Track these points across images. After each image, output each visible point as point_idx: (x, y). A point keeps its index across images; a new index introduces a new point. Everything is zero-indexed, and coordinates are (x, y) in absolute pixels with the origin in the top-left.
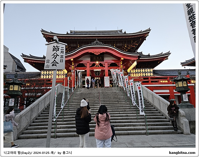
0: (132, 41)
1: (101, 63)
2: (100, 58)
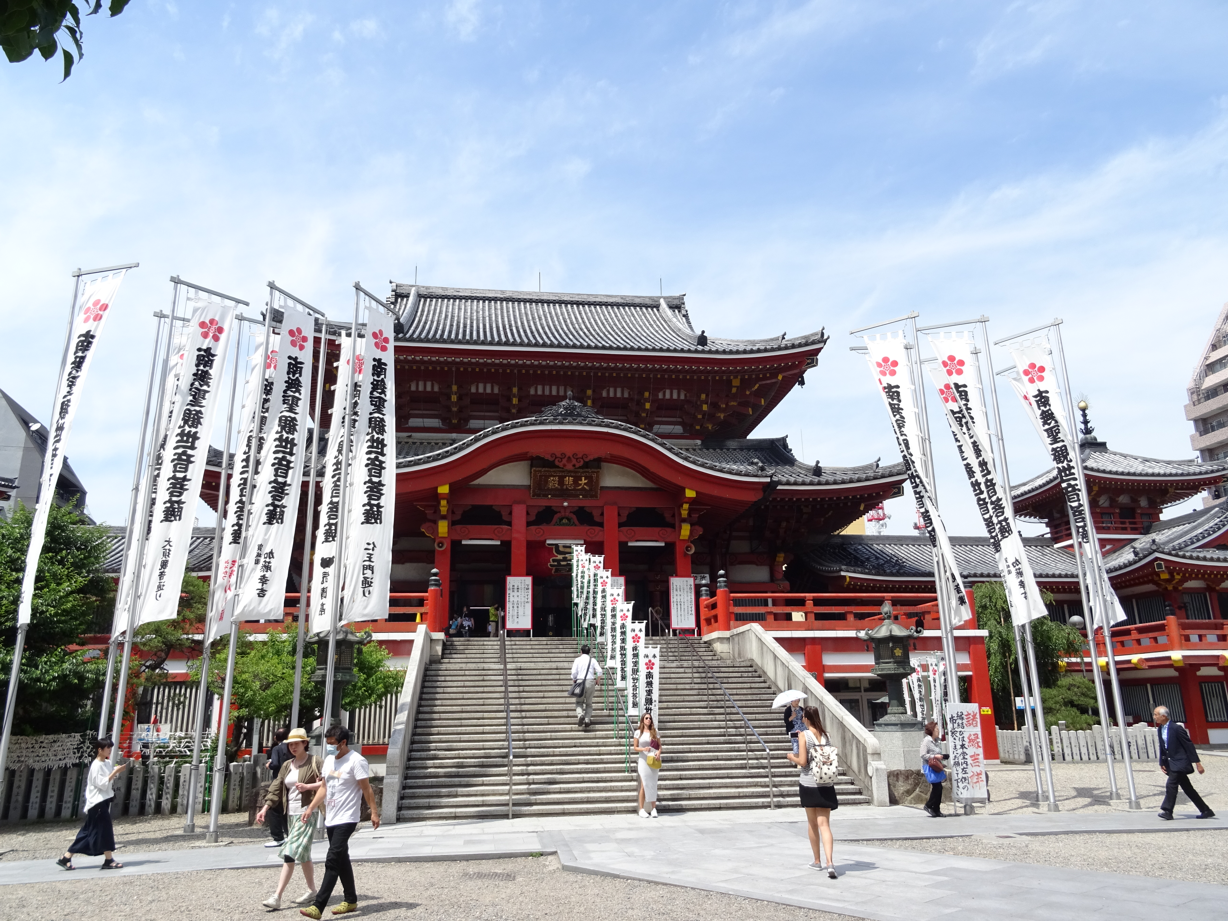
0: (736, 382)
1: (583, 507)
2: (580, 482)
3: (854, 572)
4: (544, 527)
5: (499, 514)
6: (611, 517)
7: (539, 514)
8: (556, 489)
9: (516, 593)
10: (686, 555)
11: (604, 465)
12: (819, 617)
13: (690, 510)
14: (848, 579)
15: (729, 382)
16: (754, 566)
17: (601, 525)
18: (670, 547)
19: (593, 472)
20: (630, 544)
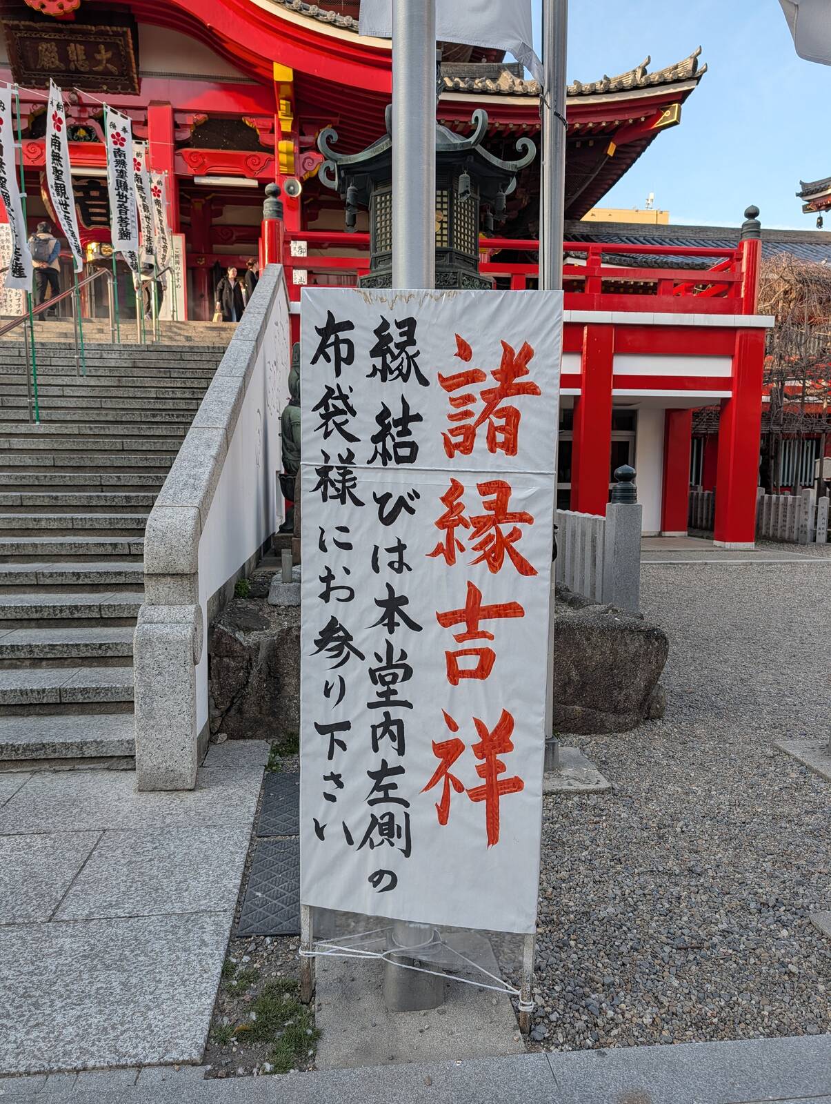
2: (98, 57)
8: (58, 68)
19: (116, 34)
20: (197, 180)
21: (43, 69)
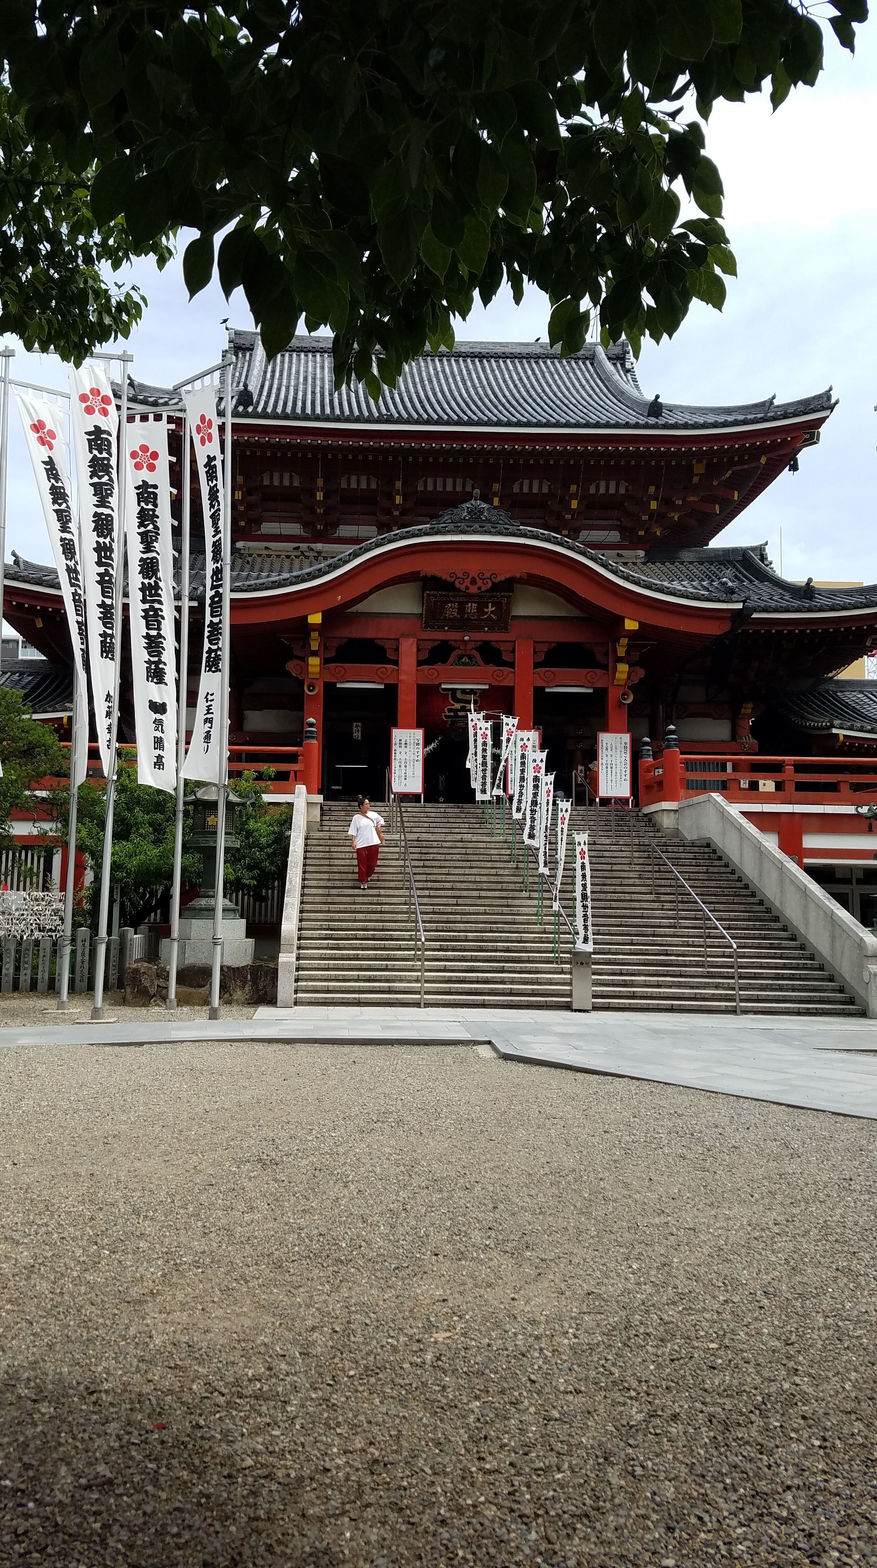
0: (699, 469)
1: (489, 642)
2: (486, 610)
3: (851, 728)
4: (439, 666)
5: (382, 650)
6: (524, 656)
7: (432, 651)
8: (455, 618)
9: (403, 749)
10: (621, 705)
11: (517, 586)
12: (801, 787)
13: (629, 647)
14: (842, 738)
15: (690, 467)
16: (709, 720)
17: (512, 665)
18: (600, 694)
19: (503, 596)
20: (547, 690)
21: (445, 618)
